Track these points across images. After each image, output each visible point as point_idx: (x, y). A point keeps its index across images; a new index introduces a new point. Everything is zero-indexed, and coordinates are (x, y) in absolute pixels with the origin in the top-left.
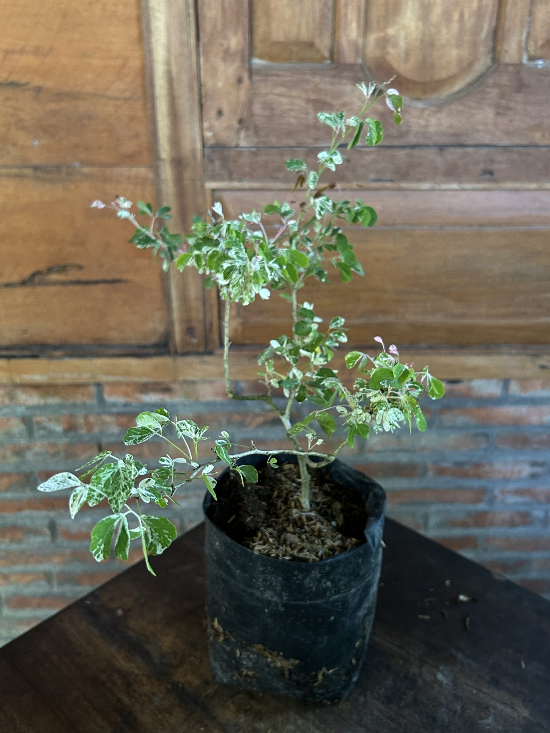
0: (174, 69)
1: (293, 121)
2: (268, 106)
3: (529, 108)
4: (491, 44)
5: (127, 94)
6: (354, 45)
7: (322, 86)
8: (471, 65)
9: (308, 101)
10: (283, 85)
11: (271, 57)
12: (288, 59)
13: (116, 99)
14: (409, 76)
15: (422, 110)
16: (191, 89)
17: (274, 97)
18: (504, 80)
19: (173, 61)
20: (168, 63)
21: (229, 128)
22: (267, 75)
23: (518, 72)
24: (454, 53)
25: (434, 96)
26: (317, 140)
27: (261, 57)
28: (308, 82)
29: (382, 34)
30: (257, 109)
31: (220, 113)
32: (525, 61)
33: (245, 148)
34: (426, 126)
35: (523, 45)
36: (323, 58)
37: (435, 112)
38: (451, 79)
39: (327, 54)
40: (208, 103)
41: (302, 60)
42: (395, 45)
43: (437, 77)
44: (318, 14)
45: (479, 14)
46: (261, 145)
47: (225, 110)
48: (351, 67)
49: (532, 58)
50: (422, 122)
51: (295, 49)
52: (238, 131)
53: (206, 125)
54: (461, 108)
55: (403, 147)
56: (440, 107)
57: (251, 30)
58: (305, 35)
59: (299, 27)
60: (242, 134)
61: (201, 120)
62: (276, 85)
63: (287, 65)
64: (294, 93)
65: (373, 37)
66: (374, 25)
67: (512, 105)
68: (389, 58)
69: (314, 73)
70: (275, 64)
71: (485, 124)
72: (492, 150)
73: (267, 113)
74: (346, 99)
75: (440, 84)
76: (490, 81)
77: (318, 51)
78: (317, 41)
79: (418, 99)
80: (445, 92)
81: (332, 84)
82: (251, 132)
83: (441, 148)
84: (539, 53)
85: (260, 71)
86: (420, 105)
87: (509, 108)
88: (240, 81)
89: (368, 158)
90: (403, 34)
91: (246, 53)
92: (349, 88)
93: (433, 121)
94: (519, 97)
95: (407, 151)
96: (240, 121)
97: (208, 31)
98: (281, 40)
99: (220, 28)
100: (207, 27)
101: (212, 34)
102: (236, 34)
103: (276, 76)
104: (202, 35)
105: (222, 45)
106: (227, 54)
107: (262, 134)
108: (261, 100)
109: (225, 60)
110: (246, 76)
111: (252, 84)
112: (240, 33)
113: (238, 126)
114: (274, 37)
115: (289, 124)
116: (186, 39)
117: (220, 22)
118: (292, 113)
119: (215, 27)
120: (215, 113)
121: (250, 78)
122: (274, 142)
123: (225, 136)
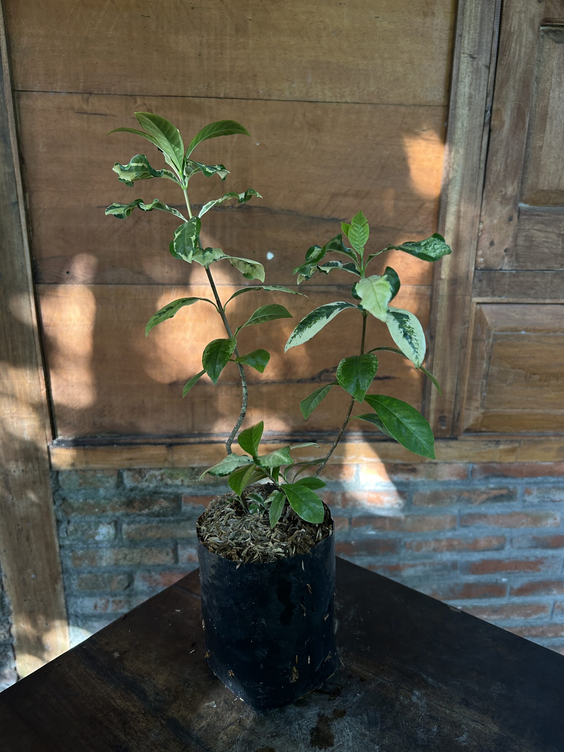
0: (462, 209)
1: (546, 250)
2: (529, 239)
5: (421, 229)
9: (559, 235)
10: (542, 223)
11: (533, 202)
12: (545, 204)
13: (412, 232)
16: (473, 225)
17: (535, 231)
19: (462, 204)
20: (459, 205)
21: (497, 255)
22: (531, 215)
27: (525, 202)
28: (560, 221)
30: (521, 241)
31: (492, 244)
33: (507, 270)
40: (483, 237)
41: (556, 204)
46: (519, 269)
47: (496, 242)
51: (554, 196)
52: (504, 258)
53: (480, 252)
57: (523, 181)
60: (506, 260)
61: (477, 249)
62: (537, 223)
63: (546, 208)
64: (549, 229)
70: (535, 207)
73: (527, 244)
82: (513, 258)
85: (525, 213)
88: (510, 219)
91: (517, 199)
96: (506, 250)
97: (492, 181)
98: (545, 188)
99: (501, 178)
100: (492, 178)
101: (495, 183)
102: (513, 183)
103: (538, 215)
104: (487, 183)
105: (502, 191)
106: (505, 199)
107: (521, 260)
108: (524, 234)
109: (501, 203)
110: (515, 216)
111: (519, 222)
112: (516, 184)
113: (503, 253)
114: (541, 187)
115: (543, 253)
116: (475, 186)
117: (502, 174)
118: (546, 244)
119: (497, 178)
120: (487, 243)
121: (518, 217)
122: (529, 266)
123: (494, 262)
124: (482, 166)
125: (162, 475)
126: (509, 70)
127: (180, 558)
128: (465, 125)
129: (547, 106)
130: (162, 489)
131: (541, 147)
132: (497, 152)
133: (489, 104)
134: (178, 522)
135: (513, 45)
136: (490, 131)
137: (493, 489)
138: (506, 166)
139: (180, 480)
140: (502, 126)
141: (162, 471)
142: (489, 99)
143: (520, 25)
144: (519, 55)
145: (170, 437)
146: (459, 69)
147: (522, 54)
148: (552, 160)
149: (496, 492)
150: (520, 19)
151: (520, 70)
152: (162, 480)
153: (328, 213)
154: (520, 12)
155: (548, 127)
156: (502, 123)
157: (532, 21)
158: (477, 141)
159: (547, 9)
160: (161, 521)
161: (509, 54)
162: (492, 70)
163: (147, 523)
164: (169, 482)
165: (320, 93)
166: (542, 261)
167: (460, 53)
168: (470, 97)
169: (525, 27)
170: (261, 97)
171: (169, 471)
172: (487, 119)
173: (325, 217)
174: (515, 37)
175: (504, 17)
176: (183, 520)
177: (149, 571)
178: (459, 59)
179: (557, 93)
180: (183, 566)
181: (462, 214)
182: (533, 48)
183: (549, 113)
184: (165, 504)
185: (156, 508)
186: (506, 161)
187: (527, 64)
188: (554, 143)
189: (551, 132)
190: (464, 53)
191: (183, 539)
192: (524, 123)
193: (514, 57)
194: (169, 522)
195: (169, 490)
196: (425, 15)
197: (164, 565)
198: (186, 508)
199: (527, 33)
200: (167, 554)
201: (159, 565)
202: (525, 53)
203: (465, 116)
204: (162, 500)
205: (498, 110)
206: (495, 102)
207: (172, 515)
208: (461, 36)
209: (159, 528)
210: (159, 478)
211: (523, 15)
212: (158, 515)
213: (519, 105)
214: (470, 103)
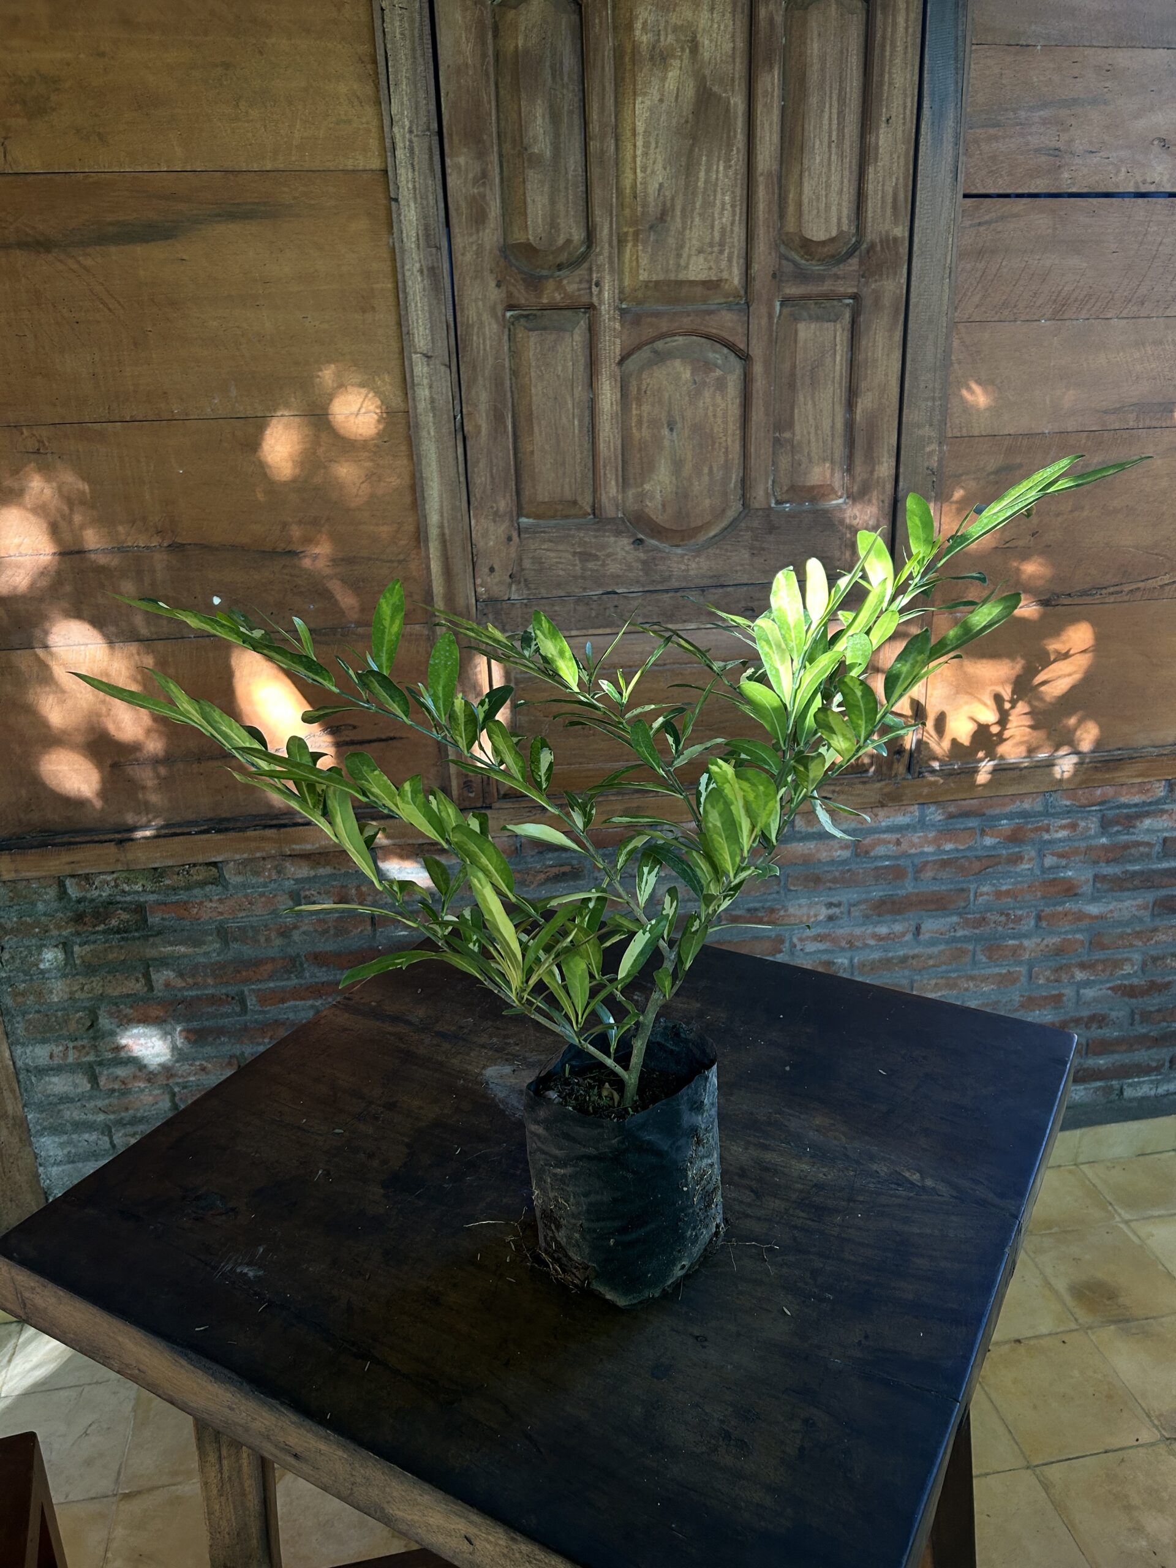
0: (447, 531)
1: (561, 573)
2: (538, 561)
3: (781, 547)
4: (740, 492)
5: (402, 557)
6: (615, 499)
7: (587, 539)
8: (724, 511)
9: (574, 554)
10: (550, 540)
11: (537, 516)
12: (554, 517)
13: (391, 561)
14: (667, 526)
15: (682, 556)
16: (464, 549)
17: (542, 552)
18: (756, 524)
19: (446, 525)
20: (441, 526)
21: (501, 583)
22: (535, 533)
23: (768, 516)
24: (707, 502)
25: (693, 541)
26: (585, 589)
27: (527, 517)
28: (573, 536)
29: (640, 490)
30: (527, 564)
31: (492, 570)
32: (773, 505)
33: (517, 600)
34: (688, 570)
35: (770, 491)
36: (586, 514)
37: (695, 557)
38: (708, 525)
39: (589, 510)
40: (480, 562)
41: (567, 517)
42: (652, 498)
43: (693, 525)
44: (579, 475)
45: (726, 467)
46: (531, 596)
47: (496, 567)
48: (612, 520)
49: (778, 502)
50: (683, 567)
51: (560, 507)
52: (510, 585)
53: (478, 581)
54: (718, 552)
55: (667, 591)
56: (698, 552)
57: (518, 493)
58: (568, 495)
59: (563, 486)
60: (514, 588)
61: (474, 577)
62: (544, 541)
63: (553, 522)
64: (561, 547)
65: (631, 493)
66: (632, 481)
67: (765, 545)
68: (647, 510)
69: (579, 528)
70: (541, 522)
71: (742, 565)
72: (750, 588)
73: (537, 567)
74: (610, 550)
75: (698, 530)
76: (743, 525)
77: (581, 508)
78: (579, 499)
79: (677, 546)
80: (702, 538)
81: (596, 537)
82: (522, 584)
83: (703, 589)
84: (785, 497)
85: (527, 530)
86: (679, 551)
87: (764, 549)
88: (510, 539)
89: (635, 603)
90: (658, 488)
91: (515, 514)
92: (612, 539)
93: (694, 565)
94: (771, 538)
95: (671, 594)
96: (510, 576)
97: (478, 496)
98: (546, 500)
99: (489, 492)
100: (477, 492)
101: (482, 498)
102: (504, 497)
103: (544, 532)
104: (472, 499)
105: (492, 507)
106: (496, 516)
107: (532, 586)
108: (530, 555)
109: (495, 521)
110: (515, 535)
111: (521, 542)
112: (508, 495)
113: (509, 580)
114: (540, 498)
115: (559, 576)
116: (458, 503)
117: (489, 487)
118: (560, 566)
119: (484, 492)
120: (487, 570)
121: (519, 536)
122: (544, 593)
123: (497, 591)
124: (462, 479)
125: (116, 880)
126: (474, 368)
127: (154, 984)
128: (432, 434)
129: (530, 405)
130: (118, 898)
131: (532, 452)
132: (478, 461)
133: (458, 408)
134: (146, 938)
135: (475, 338)
136: (464, 439)
137: (551, 866)
138: (492, 476)
139: (140, 884)
140: (479, 432)
141: (115, 875)
142: (457, 401)
143: (479, 315)
144: (485, 350)
145: (119, 832)
146: (412, 371)
147: (488, 348)
148: (549, 466)
149: (556, 870)
150: (478, 308)
151: (489, 367)
152: (116, 886)
153: (281, 546)
154: (476, 300)
155: (536, 429)
156: (478, 428)
157: (493, 309)
158: (451, 450)
159: (510, 295)
160: (123, 939)
161: (472, 349)
162: (454, 368)
163: (105, 943)
164: (127, 888)
165: (249, 408)
166: (558, 585)
167: (410, 353)
168: (432, 401)
169: (485, 317)
170: (177, 417)
171: (124, 875)
172: (458, 424)
173: (279, 550)
174: (475, 330)
175: (457, 307)
176: (152, 936)
177: (116, 1004)
178: (411, 359)
179: (540, 388)
180: (160, 994)
181: (448, 538)
182: (500, 340)
183: (535, 412)
184: (125, 916)
185: (114, 922)
186: (491, 471)
187: (496, 359)
188: (547, 447)
189: (540, 434)
190: (416, 353)
191: (155, 959)
192: (505, 427)
193: (478, 352)
194: (134, 939)
195: (128, 899)
196: (364, 311)
197: (135, 994)
198: (154, 919)
199: (490, 324)
200: (137, 980)
201: (128, 996)
202: (491, 347)
203: (431, 424)
204: (120, 911)
205: (470, 414)
206: (464, 405)
207: (136, 930)
208: (408, 333)
209: (122, 948)
210: (113, 884)
211: (480, 303)
212: (118, 931)
213: (495, 407)
214: (433, 409)
